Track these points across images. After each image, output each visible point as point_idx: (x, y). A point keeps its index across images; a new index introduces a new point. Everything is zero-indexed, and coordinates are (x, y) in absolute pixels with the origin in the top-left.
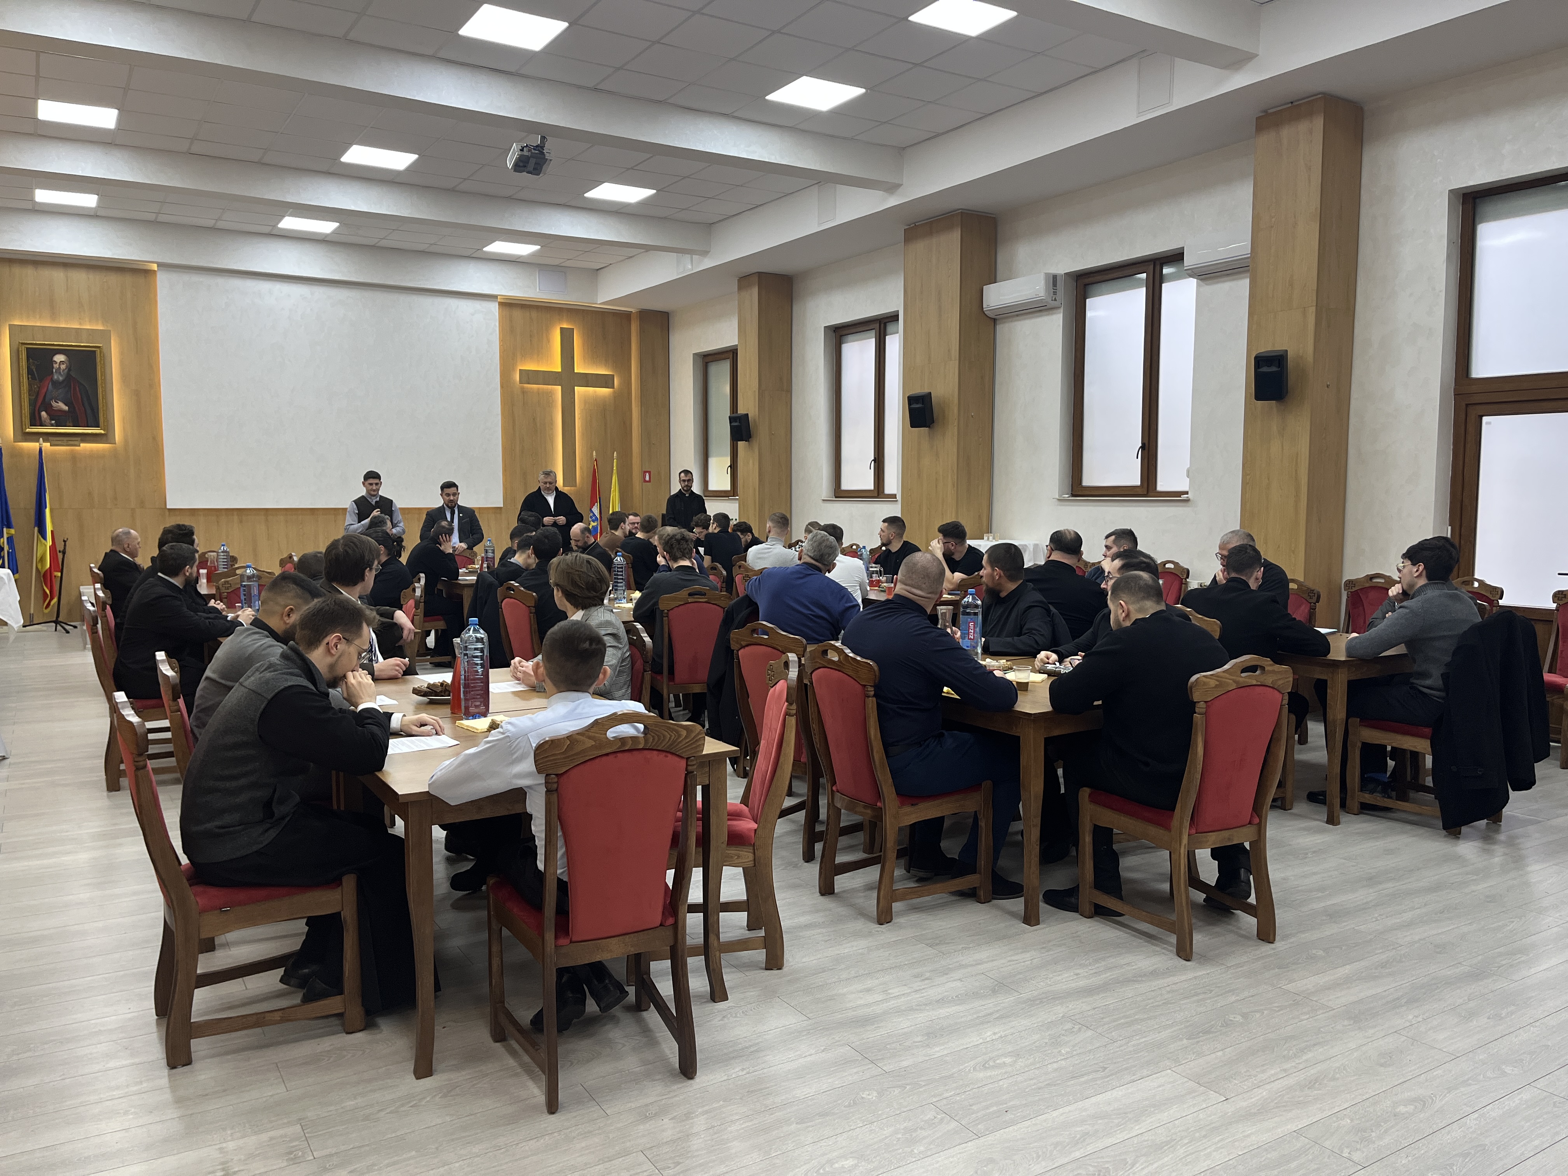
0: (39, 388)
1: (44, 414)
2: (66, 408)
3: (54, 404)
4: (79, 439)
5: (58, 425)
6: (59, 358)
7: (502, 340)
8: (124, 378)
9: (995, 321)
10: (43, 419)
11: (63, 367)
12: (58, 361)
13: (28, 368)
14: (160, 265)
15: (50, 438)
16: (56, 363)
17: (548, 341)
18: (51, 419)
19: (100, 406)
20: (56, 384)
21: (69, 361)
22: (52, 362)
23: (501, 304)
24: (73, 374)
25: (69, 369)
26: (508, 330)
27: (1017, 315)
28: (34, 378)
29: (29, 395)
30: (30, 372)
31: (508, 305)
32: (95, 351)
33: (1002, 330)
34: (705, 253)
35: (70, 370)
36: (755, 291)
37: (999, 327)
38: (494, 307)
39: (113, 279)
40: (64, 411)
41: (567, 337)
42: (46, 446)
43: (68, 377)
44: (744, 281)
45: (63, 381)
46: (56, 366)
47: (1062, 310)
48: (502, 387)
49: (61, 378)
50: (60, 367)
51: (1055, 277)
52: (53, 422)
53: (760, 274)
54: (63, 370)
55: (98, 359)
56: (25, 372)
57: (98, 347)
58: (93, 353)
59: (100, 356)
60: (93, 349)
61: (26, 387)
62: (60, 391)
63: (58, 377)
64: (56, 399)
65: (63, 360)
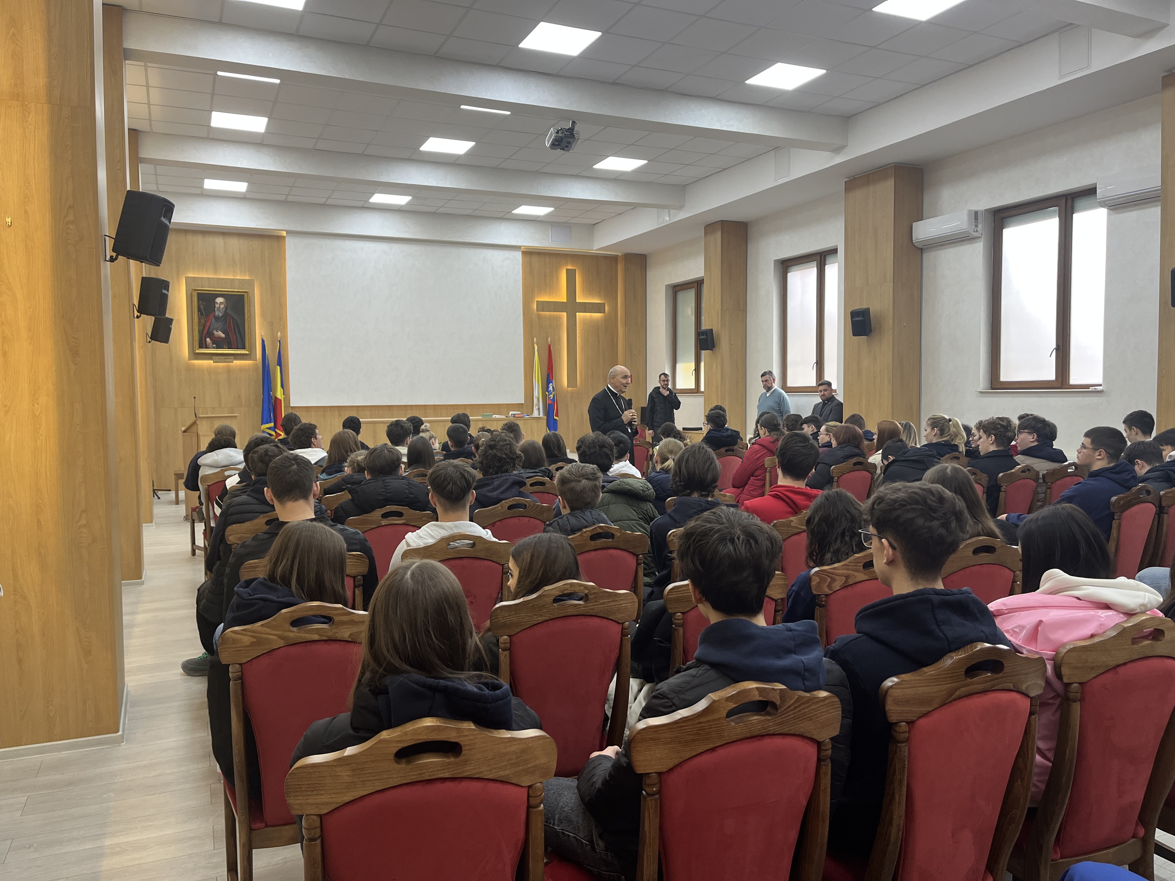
0: (206, 321)
1: (208, 339)
2: (223, 336)
3: (215, 333)
4: (233, 357)
5: (218, 347)
6: (219, 300)
7: (524, 279)
8: (263, 314)
9: (922, 250)
10: (207, 343)
11: (222, 306)
13: (198, 307)
14: (288, 232)
16: (217, 303)
17: (558, 279)
18: (213, 344)
19: (247, 333)
20: (217, 318)
21: (226, 303)
22: (215, 303)
23: (524, 253)
24: (228, 311)
26: (529, 272)
27: (942, 245)
29: (199, 326)
30: (199, 310)
31: (529, 253)
32: (244, 295)
33: (928, 258)
34: (681, 207)
35: (226, 309)
36: (719, 235)
37: (925, 256)
38: (518, 255)
39: (256, 244)
40: (222, 338)
41: (571, 275)
43: (226, 314)
44: (709, 228)
45: (222, 316)
46: (217, 306)
47: (982, 239)
48: (524, 314)
49: (220, 315)
50: (220, 307)
51: (976, 213)
52: (214, 345)
53: (723, 222)
54: (222, 309)
55: (246, 301)
56: (196, 310)
57: (246, 292)
58: (242, 296)
59: (247, 298)
60: (243, 293)
61: (196, 321)
62: (220, 323)
63: (218, 314)
64: (217, 330)
65: (222, 302)
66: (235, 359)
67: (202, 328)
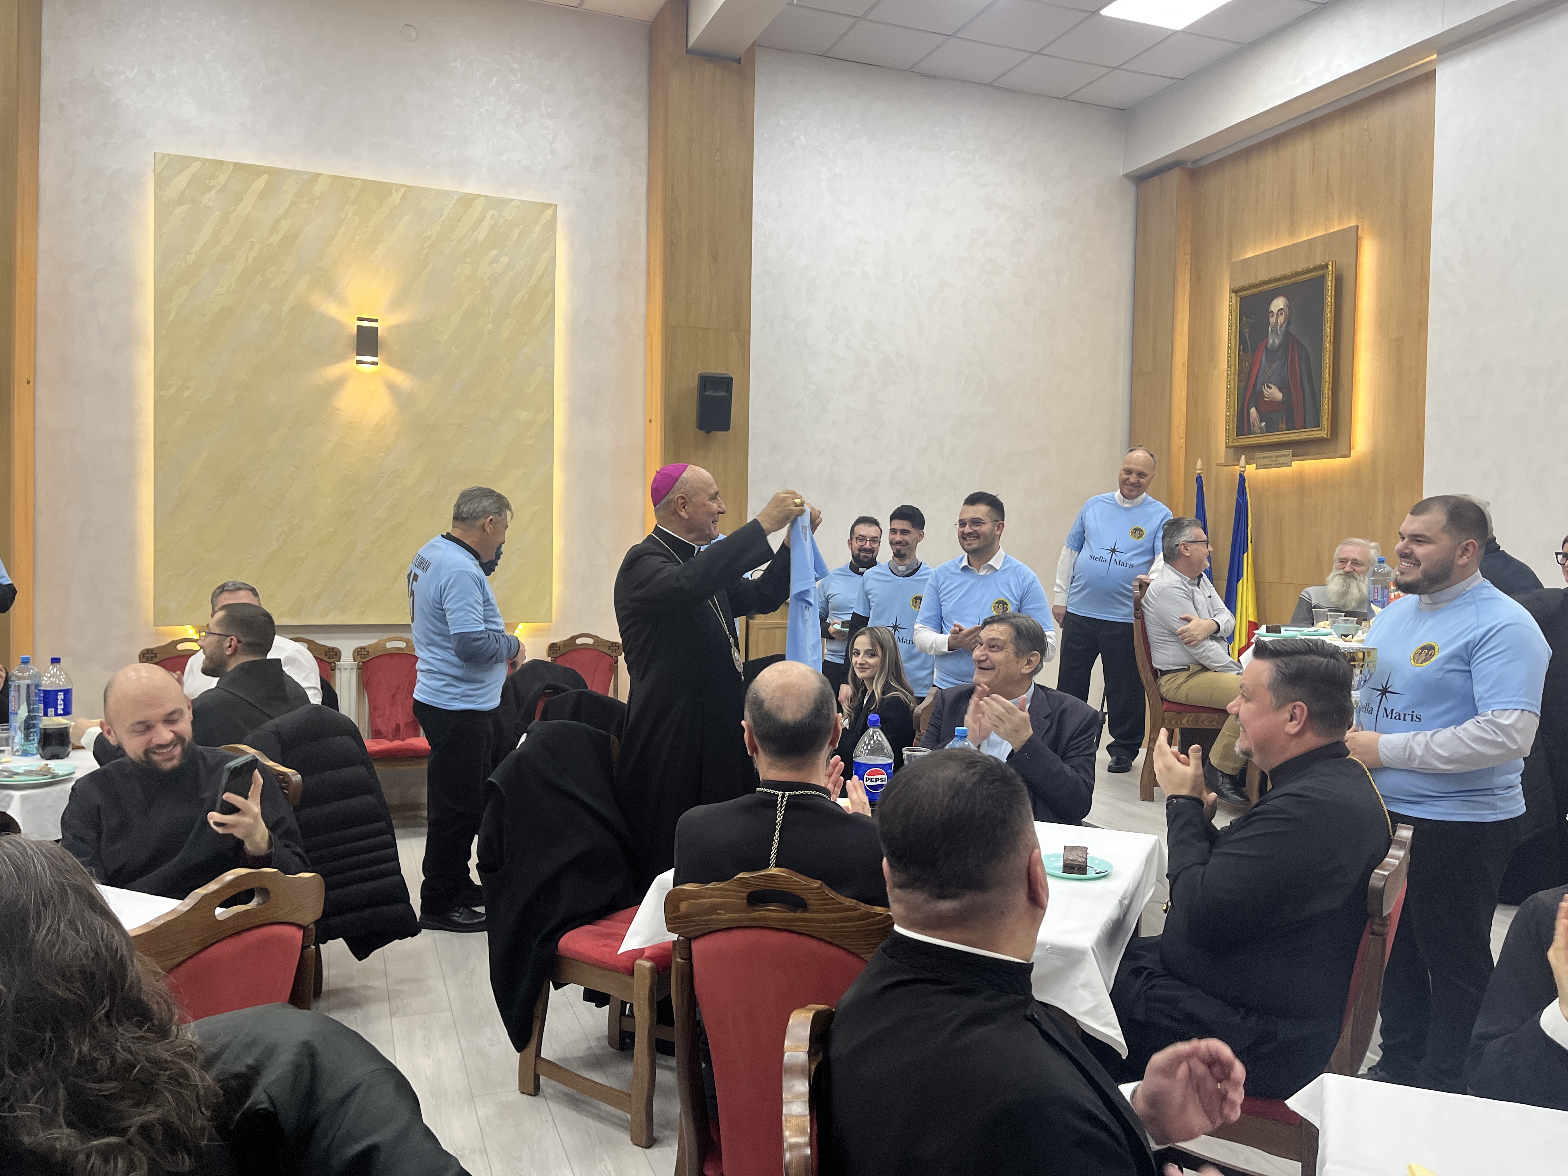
0: (1251, 365)
1: (1253, 410)
2: (1278, 395)
3: (1266, 391)
4: (1290, 452)
5: (1271, 428)
6: (1279, 304)
10: (1252, 421)
11: (1281, 319)
12: (1275, 311)
13: (1241, 332)
14: (1440, 48)
15: (1258, 455)
16: (1273, 314)
18: (1261, 421)
19: (1325, 383)
20: (1271, 353)
21: (1289, 306)
22: (1268, 313)
24: (1291, 329)
25: (1288, 321)
28: (1245, 350)
29: (1239, 381)
30: (1242, 339)
32: (1323, 276)
35: (1289, 323)
40: (1277, 402)
42: (1251, 469)
43: (1288, 337)
45: (1280, 345)
46: (1272, 320)
49: (1277, 341)
50: (1277, 322)
52: (1263, 424)
54: (1282, 326)
55: (1328, 292)
56: (1235, 342)
57: (1326, 266)
58: (1322, 279)
59: (1330, 283)
60: (1321, 272)
61: (1235, 368)
62: (1275, 365)
63: (1274, 340)
64: (1269, 382)
65: (1281, 307)
66: (1296, 455)
67: (1244, 384)
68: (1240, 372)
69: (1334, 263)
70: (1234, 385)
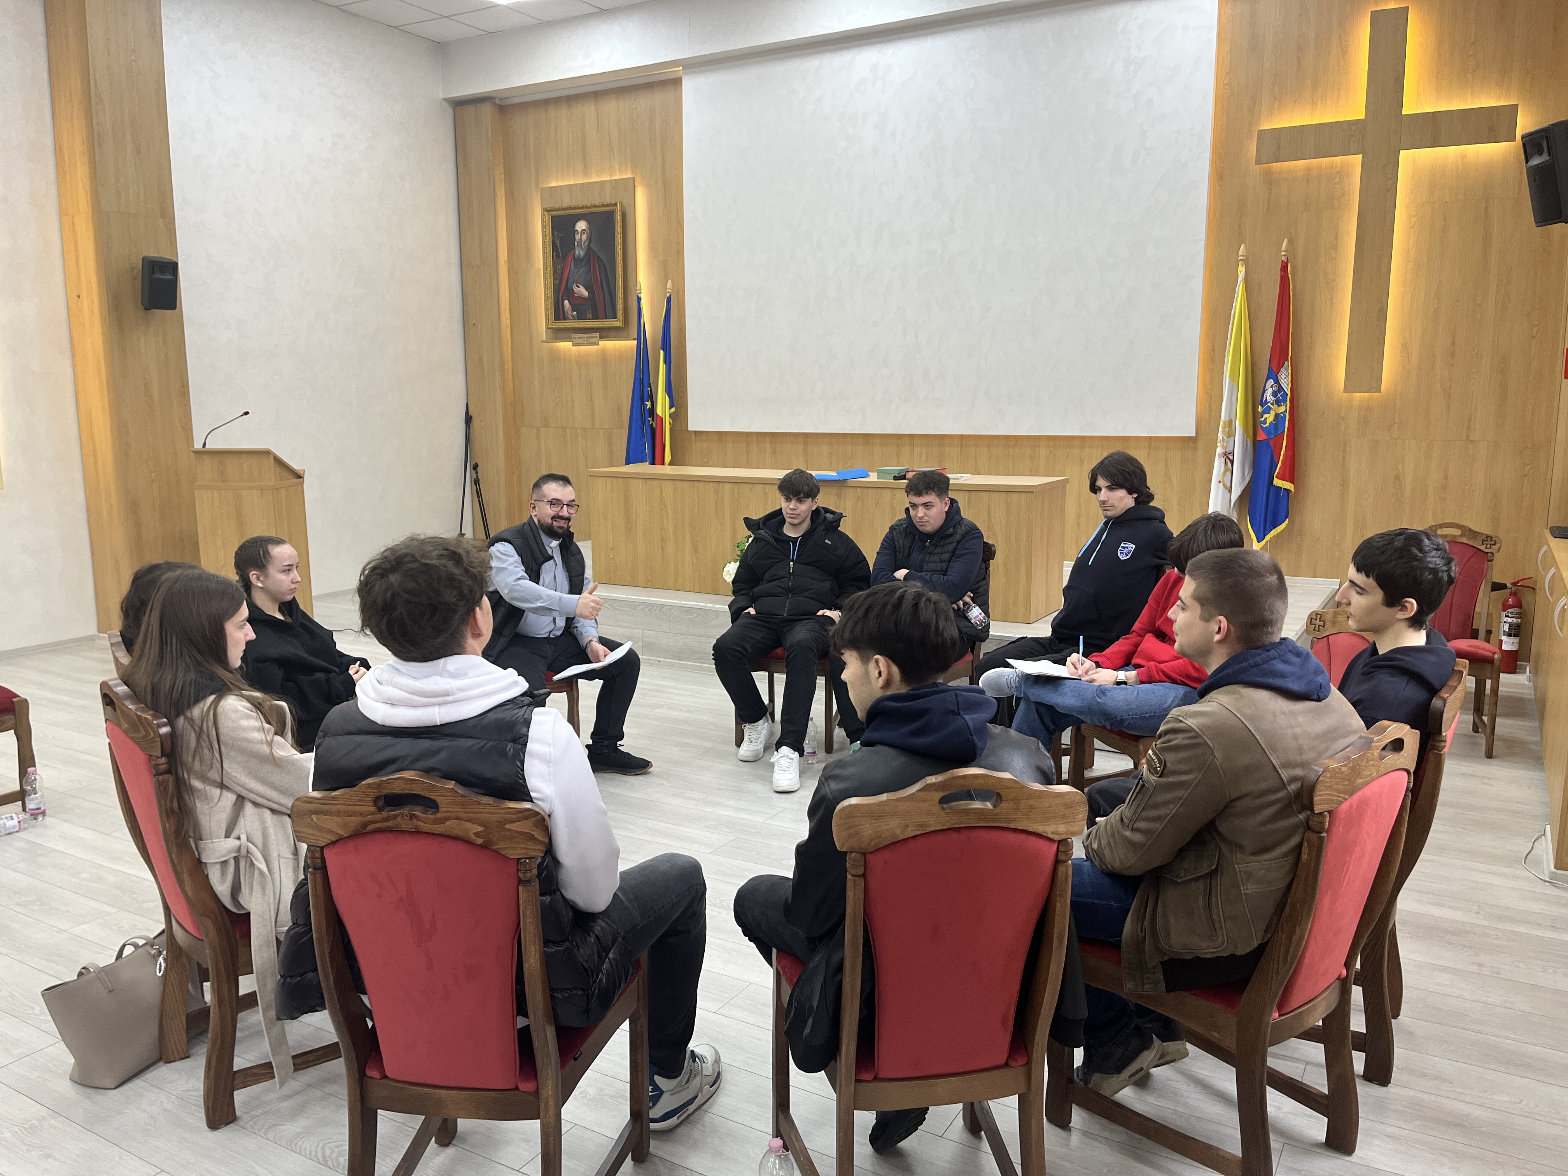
0: (562, 269)
1: (566, 302)
2: (586, 293)
3: (576, 289)
4: (598, 335)
5: (580, 317)
6: (581, 225)
7: (1228, 73)
8: (652, 246)
10: (566, 309)
11: (584, 237)
12: (580, 231)
13: (553, 242)
14: (686, 64)
15: (573, 336)
16: (578, 233)
17: (1339, 52)
18: (573, 311)
19: (618, 287)
20: (577, 261)
21: (590, 229)
22: (575, 232)
24: (592, 245)
25: (590, 239)
26: (1244, 47)
28: (558, 256)
29: (555, 279)
30: (554, 248)
32: (616, 210)
35: (590, 241)
40: (584, 298)
41: (1390, 31)
43: (590, 252)
45: (585, 256)
46: (578, 237)
49: (582, 253)
50: (581, 239)
52: (575, 313)
54: (585, 242)
55: (620, 220)
56: (549, 249)
57: (616, 205)
58: (611, 214)
59: (618, 218)
60: (612, 208)
61: (550, 269)
62: (581, 270)
63: (579, 252)
64: (578, 283)
65: (584, 228)
66: (602, 337)
67: (558, 282)
68: (555, 272)
69: (621, 203)
70: (550, 281)
